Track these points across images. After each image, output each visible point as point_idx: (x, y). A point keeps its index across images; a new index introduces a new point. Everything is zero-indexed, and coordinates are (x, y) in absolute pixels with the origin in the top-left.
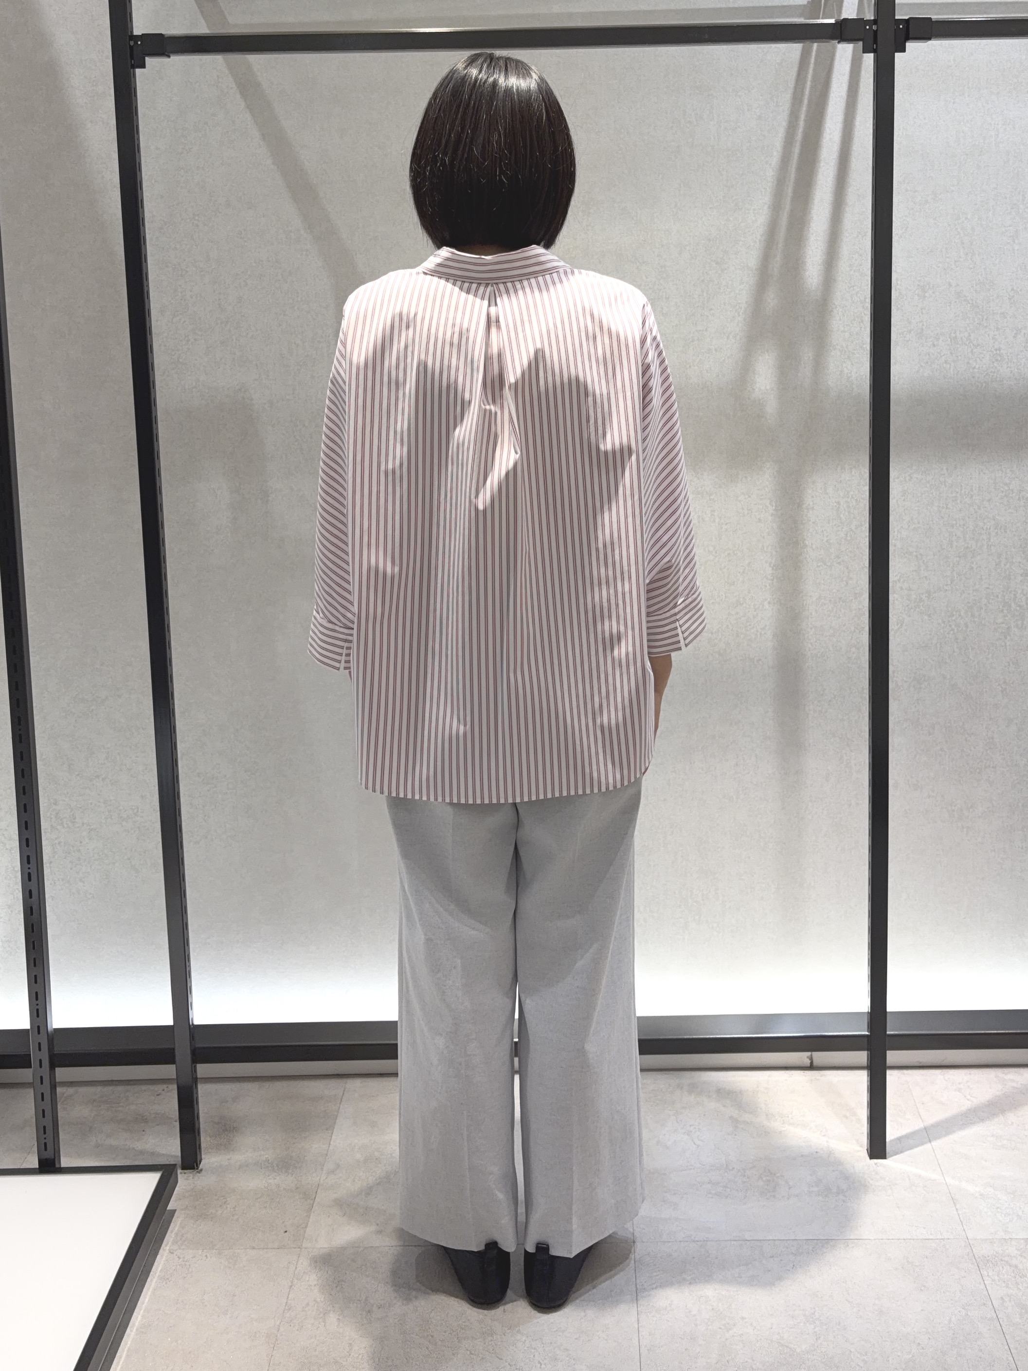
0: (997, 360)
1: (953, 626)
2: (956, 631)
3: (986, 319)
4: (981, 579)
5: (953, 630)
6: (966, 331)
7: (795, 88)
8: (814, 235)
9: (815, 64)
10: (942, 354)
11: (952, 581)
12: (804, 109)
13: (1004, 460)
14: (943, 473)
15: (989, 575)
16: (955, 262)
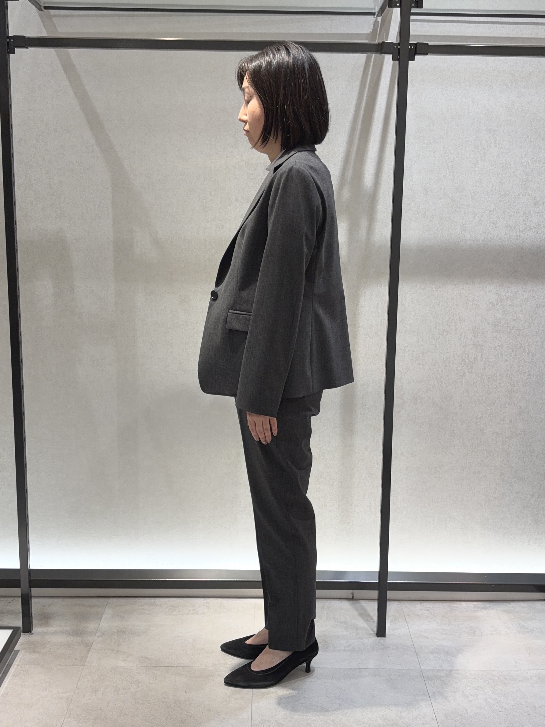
0: (464, 230)
1: (435, 371)
2: (436, 373)
3: (459, 208)
4: (451, 346)
5: (435, 373)
6: (448, 214)
7: (362, 78)
8: (370, 159)
9: (374, 65)
10: (435, 226)
11: (436, 347)
12: (366, 90)
13: (465, 283)
14: (433, 289)
15: (455, 345)
16: (444, 176)
